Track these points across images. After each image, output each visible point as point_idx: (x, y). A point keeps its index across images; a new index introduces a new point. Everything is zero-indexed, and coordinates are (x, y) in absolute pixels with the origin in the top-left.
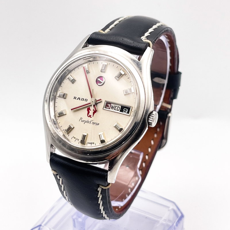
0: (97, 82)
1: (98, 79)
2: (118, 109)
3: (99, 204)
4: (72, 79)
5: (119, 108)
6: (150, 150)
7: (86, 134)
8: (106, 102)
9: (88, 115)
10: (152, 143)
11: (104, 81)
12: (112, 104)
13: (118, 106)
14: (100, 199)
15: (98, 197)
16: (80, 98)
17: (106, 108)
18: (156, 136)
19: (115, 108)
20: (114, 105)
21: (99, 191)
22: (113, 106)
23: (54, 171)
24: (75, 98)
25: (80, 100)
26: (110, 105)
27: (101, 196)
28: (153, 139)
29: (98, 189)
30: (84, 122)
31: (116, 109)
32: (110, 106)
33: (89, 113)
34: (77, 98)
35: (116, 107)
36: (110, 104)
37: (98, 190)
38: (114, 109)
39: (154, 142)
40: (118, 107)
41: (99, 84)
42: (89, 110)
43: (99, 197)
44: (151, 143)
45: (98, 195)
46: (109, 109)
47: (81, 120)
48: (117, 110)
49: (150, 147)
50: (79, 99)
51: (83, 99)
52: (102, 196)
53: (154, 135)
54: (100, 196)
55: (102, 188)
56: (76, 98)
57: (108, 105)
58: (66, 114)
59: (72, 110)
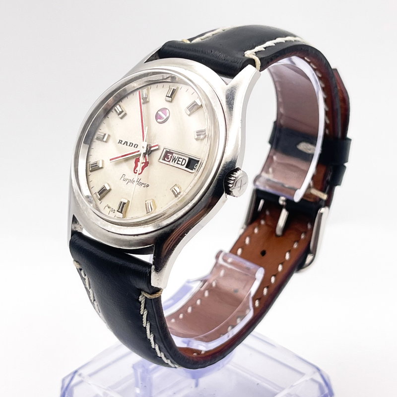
0: (157, 117)
1: (159, 112)
2: (183, 164)
3: (145, 328)
4: (121, 110)
5: (184, 161)
6: (280, 268)
7: (126, 201)
8: (165, 150)
9: (134, 170)
10: (287, 256)
11: (168, 115)
12: (174, 155)
13: (183, 157)
14: (145, 317)
15: (142, 313)
16: (127, 142)
17: (164, 160)
18: (295, 246)
19: (178, 161)
20: (177, 156)
21: (142, 302)
22: (176, 158)
23: (77, 262)
24: (120, 142)
25: (127, 145)
26: (171, 155)
27: (146, 313)
28: (289, 251)
29: (139, 298)
30: (127, 181)
31: (180, 163)
32: (171, 157)
33: (136, 166)
34: (123, 143)
35: (180, 160)
36: (172, 153)
37: (140, 300)
38: (177, 163)
39: (291, 256)
40: (184, 159)
41: (159, 120)
42: (137, 161)
43: (143, 315)
44: (285, 256)
45: (140, 311)
46: (169, 161)
47: (123, 179)
48: (181, 165)
49: (282, 264)
50: (125, 144)
51: (131, 144)
52: (148, 312)
53: (293, 245)
54: (144, 313)
55: (146, 297)
56: (122, 141)
57: (167, 155)
58: (102, 168)
59: (111, 160)
